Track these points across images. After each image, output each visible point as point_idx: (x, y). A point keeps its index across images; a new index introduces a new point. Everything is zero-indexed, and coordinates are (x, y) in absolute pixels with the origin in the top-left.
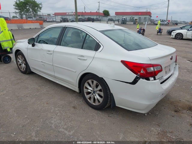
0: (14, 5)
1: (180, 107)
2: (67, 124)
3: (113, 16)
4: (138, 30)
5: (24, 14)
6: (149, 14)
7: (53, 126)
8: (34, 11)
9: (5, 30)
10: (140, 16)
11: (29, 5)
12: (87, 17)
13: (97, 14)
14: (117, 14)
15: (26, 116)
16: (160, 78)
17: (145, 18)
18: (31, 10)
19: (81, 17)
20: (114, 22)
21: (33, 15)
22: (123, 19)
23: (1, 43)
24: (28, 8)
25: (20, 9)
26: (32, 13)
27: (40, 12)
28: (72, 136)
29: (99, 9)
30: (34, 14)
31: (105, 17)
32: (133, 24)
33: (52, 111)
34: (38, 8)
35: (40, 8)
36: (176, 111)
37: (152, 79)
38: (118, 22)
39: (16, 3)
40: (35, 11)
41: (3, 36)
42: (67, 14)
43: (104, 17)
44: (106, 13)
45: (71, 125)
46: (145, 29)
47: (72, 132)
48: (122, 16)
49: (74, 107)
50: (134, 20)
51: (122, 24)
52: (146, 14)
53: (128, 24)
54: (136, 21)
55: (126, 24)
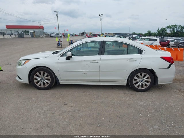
6: (42, 27)
20: (11, 36)
32: (30, 37)
38: (15, 36)
50: (31, 33)
51: (19, 37)
52: (40, 28)
53: (26, 38)
54: (34, 34)
55: (24, 37)
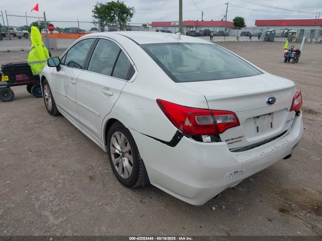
0: (93, 11)
1: (296, 203)
2: (62, 204)
3: (250, 28)
4: (286, 51)
5: (106, 24)
6: (321, 23)
7: (37, 205)
8: (121, 20)
9: (38, 45)
10: (302, 28)
11: (113, 10)
12: (203, 29)
13: (223, 23)
14: (259, 23)
15: (8, 182)
16: (234, 139)
17: (313, 31)
18: (117, 18)
19: (194, 29)
20: (250, 38)
21: (119, 26)
22: (269, 33)
23: (31, 65)
24: (112, 15)
25: (101, 18)
26: (118, 23)
27: (130, 21)
28: (55, 227)
29: (225, 16)
30: (120, 24)
31: (237, 29)
33: (52, 179)
34: (127, 16)
35: (131, 15)
36: (282, 211)
37: (207, 138)
38: (259, 38)
39: (96, 8)
40: (123, 20)
41: (35, 55)
42: (172, 23)
43: (234, 29)
44: (239, 23)
45: (66, 207)
46: (301, 49)
47: (60, 220)
48: (266, 28)
49: (91, 178)
50: (290, 34)
51: (264, 41)
52: (315, 23)
53: (278, 42)
54: (294, 36)
55: (273, 41)
